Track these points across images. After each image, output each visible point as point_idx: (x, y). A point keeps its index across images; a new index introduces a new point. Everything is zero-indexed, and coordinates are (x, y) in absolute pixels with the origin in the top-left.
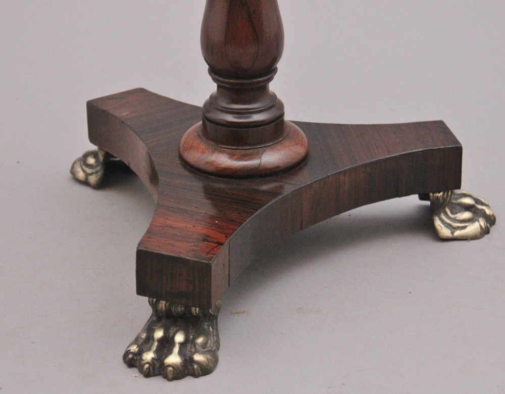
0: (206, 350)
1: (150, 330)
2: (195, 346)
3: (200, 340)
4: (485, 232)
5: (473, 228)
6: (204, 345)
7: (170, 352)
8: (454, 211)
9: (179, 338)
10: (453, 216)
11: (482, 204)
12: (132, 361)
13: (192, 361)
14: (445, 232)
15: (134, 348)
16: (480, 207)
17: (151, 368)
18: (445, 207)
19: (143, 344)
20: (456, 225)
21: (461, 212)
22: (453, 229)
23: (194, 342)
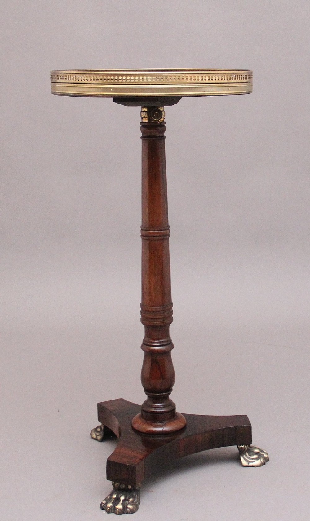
0: (133, 503)
1: (111, 495)
2: (129, 502)
3: (131, 500)
4: (263, 464)
5: (258, 462)
6: (133, 502)
7: (118, 503)
8: (250, 454)
9: (122, 498)
10: (249, 457)
11: (264, 452)
12: (103, 507)
13: (127, 507)
14: (244, 463)
15: (104, 502)
16: (262, 453)
18: (245, 452)
19: (108, 500)
20: (250, 460)
21: (253, 455)
22: (249, 462)
23: (128, 500)
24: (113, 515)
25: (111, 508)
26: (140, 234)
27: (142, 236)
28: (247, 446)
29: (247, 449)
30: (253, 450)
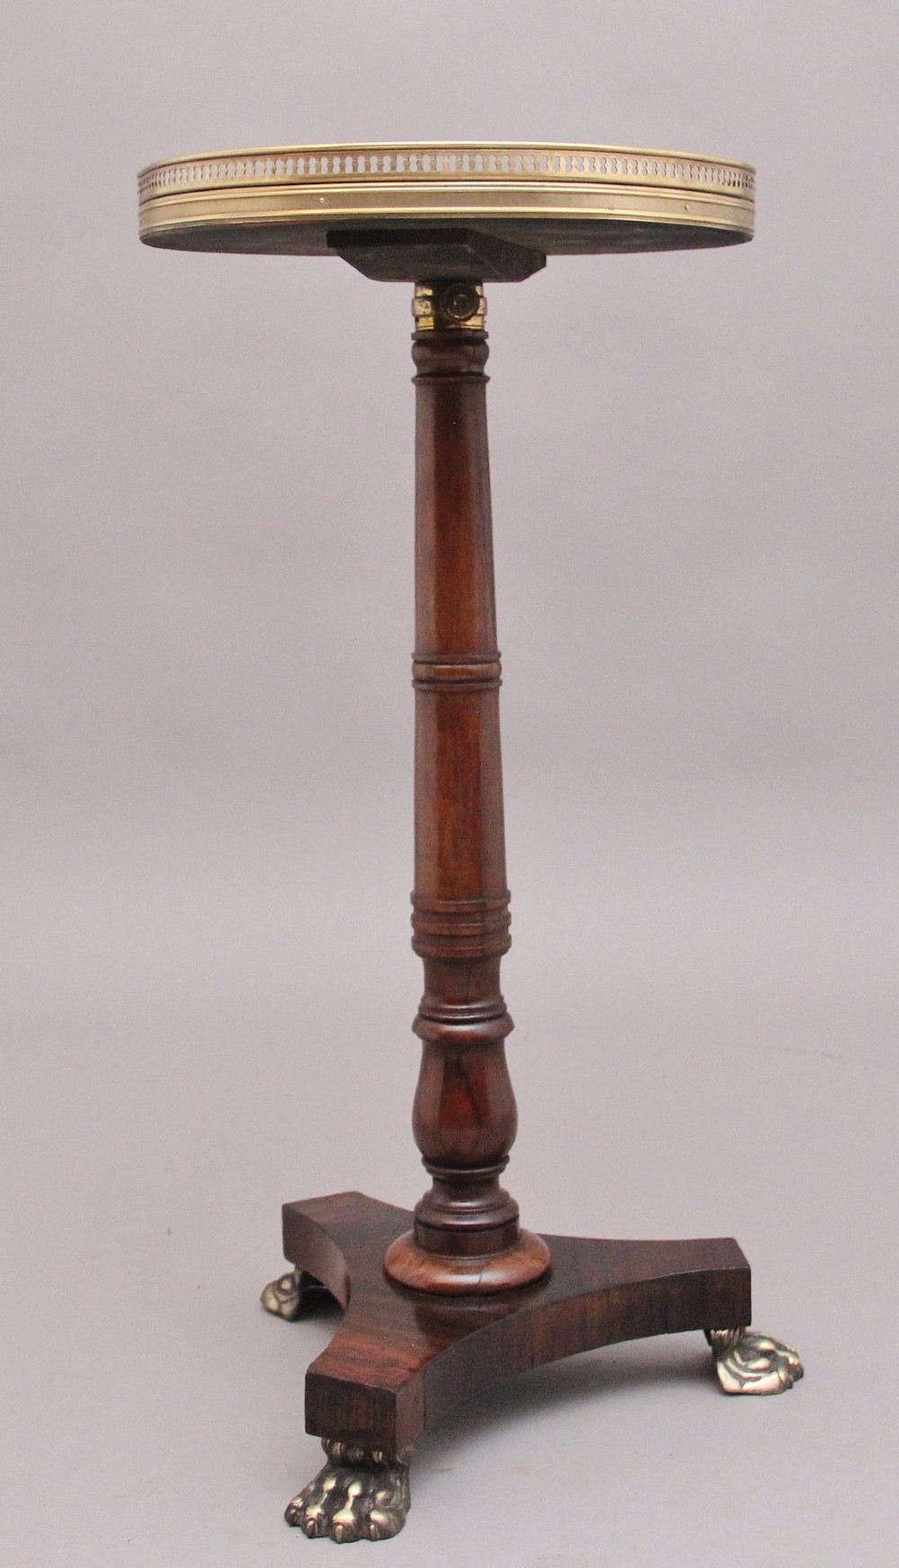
0: (388, 1507)
1: (320, 1480)
2: (374, 1502)
3: (381, 1495)
4: (786, 1386)
5: (769, 1381)
6: (387, 1501)
7: (342, 1506)
8: (746, 1356)
9: (355, 1490)
10: (743, 1364)
11: (785, 1349)
12: (294, 1518)
13: (368, 1518)
14: (730, 1383)
15: (299, 1503)
16: (781, 1354)
17: (316, 1526)
18: (732, 1350)
19: (309, 1497)
20: (747, 1375)
21: (755, 1358)
22: (742, 1381)
23: (373, 1496)
24: (324, 1544)
25: (318, 1522)
26: (411, 678)
27: (418, 681)
28: (738, 1332)
29: (736, 1338)
30: (754, 1345)
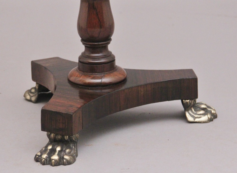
0: (70, 154)
1: (46, 147)
2: (65, 152)
3: (68, 151)
4: (210, 120)
5: (205, 118)
6: (69, 153)
7: (54, 154)
8: (196, 110)
9: (58, 149)
10: (195, 112)
11: (211, 108)
13: (63, 158)
14: (190, 119)
15: (39, 154)
16: (209, 109)
17: (45, 161)
18: (191, 108)
19: (42, 152)
20: (196, 116)
21: (199, 111)
22: (195, 118)
23: (65, 151)
24: (48, 167)
25: (46, 160)
28: (193, 101)
29: (192, 103)
30: (199, 106)
